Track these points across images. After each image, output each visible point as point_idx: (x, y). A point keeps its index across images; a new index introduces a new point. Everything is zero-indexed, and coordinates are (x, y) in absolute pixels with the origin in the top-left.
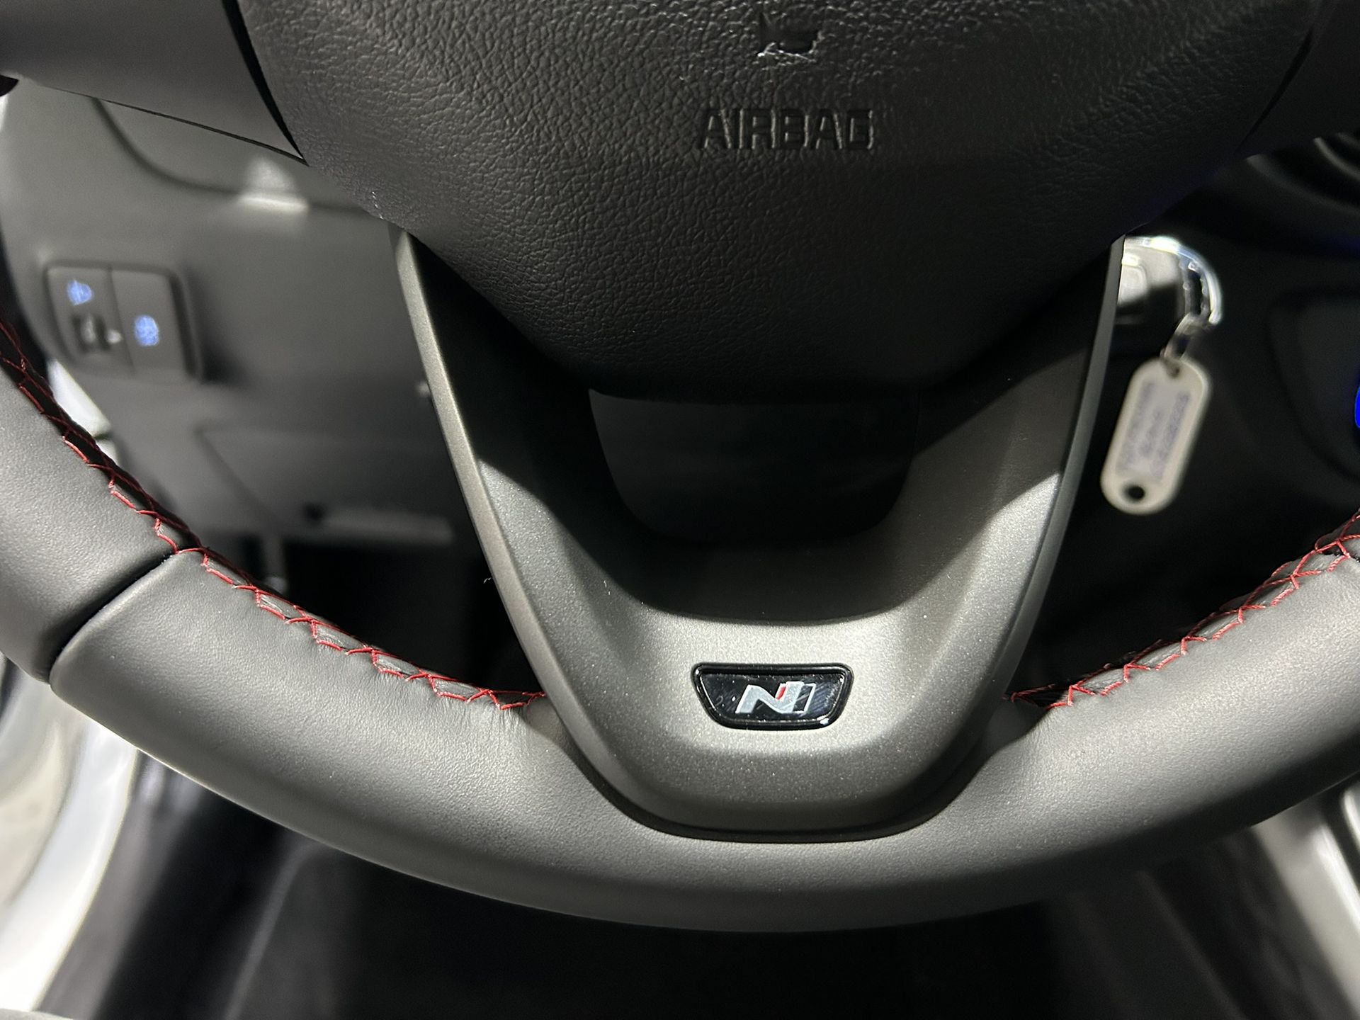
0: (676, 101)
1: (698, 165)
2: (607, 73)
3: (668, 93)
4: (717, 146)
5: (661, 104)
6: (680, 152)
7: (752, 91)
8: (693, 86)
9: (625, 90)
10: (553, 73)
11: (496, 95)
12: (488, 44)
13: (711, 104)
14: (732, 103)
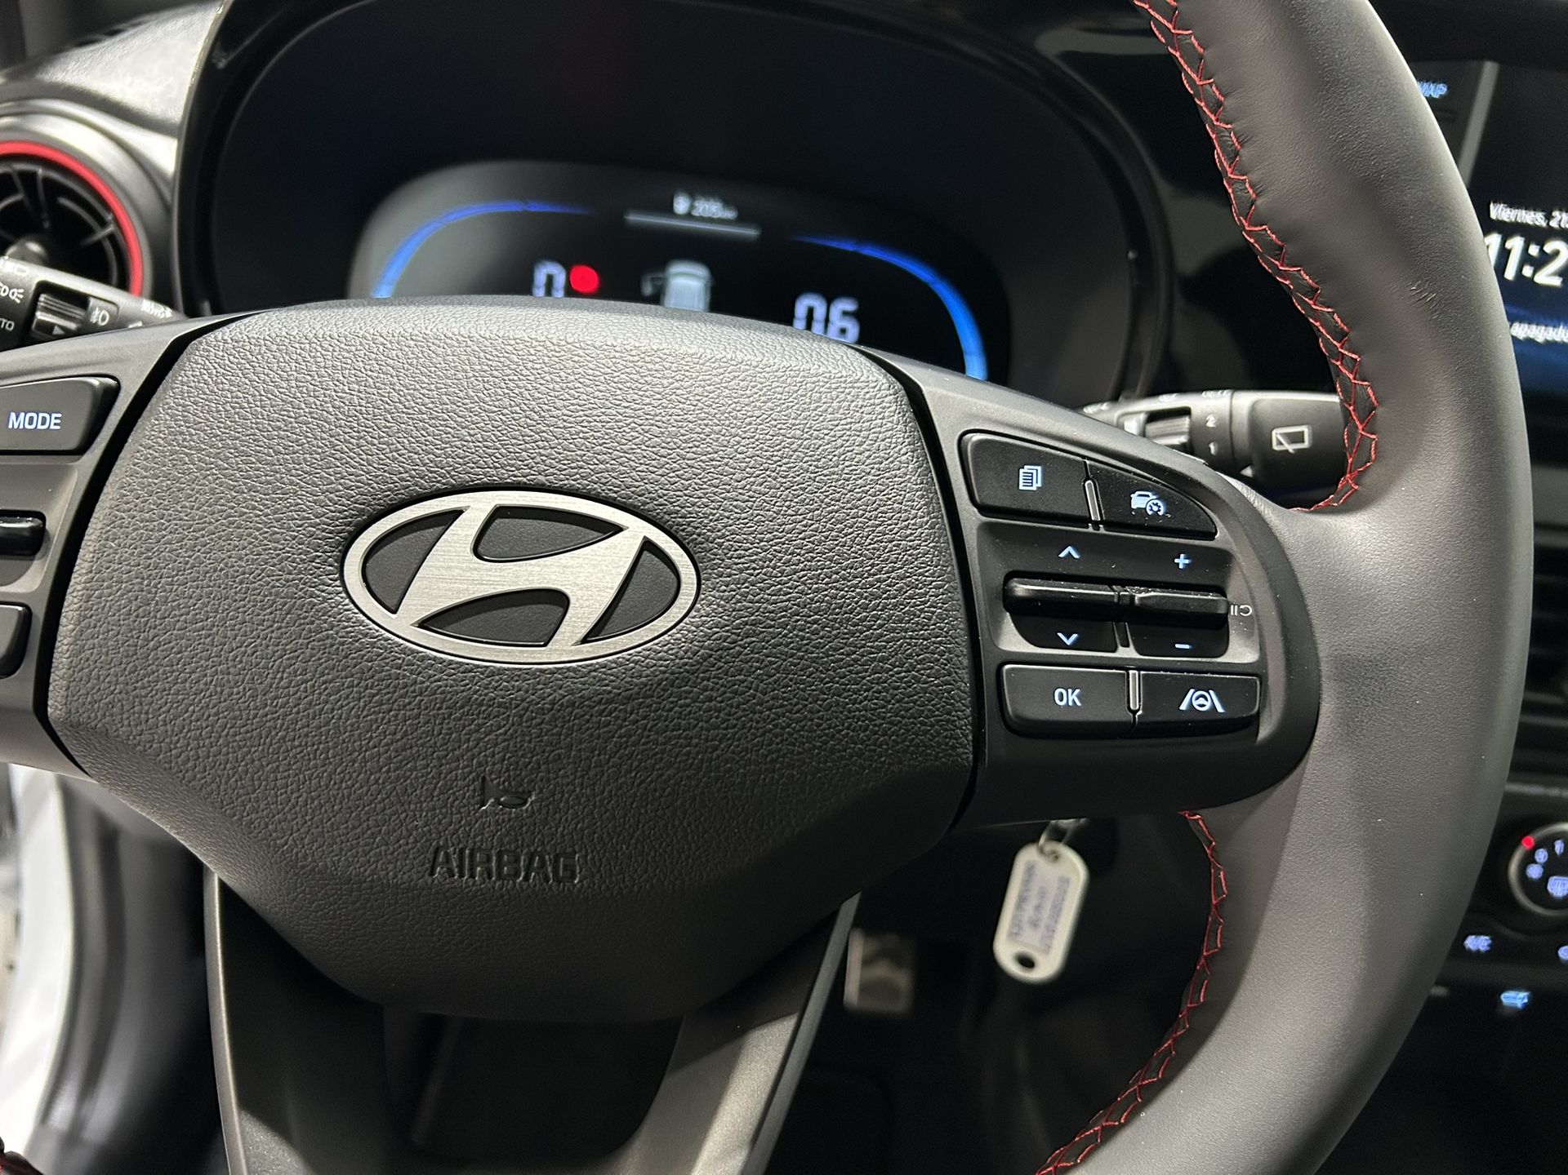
0: (411, 840)
1: (430, 888)
2: (354, 815)
3: (404, 832)
4: (446, 875)
5: (399, 841)
6: (415, 876)
7: (475, 837)
8: (425, 829)
9: (369, 828)
10: (310, 811)
11: (262, 823)
12: (256, 783)
13: (441, 843)
14: (458, 844)
